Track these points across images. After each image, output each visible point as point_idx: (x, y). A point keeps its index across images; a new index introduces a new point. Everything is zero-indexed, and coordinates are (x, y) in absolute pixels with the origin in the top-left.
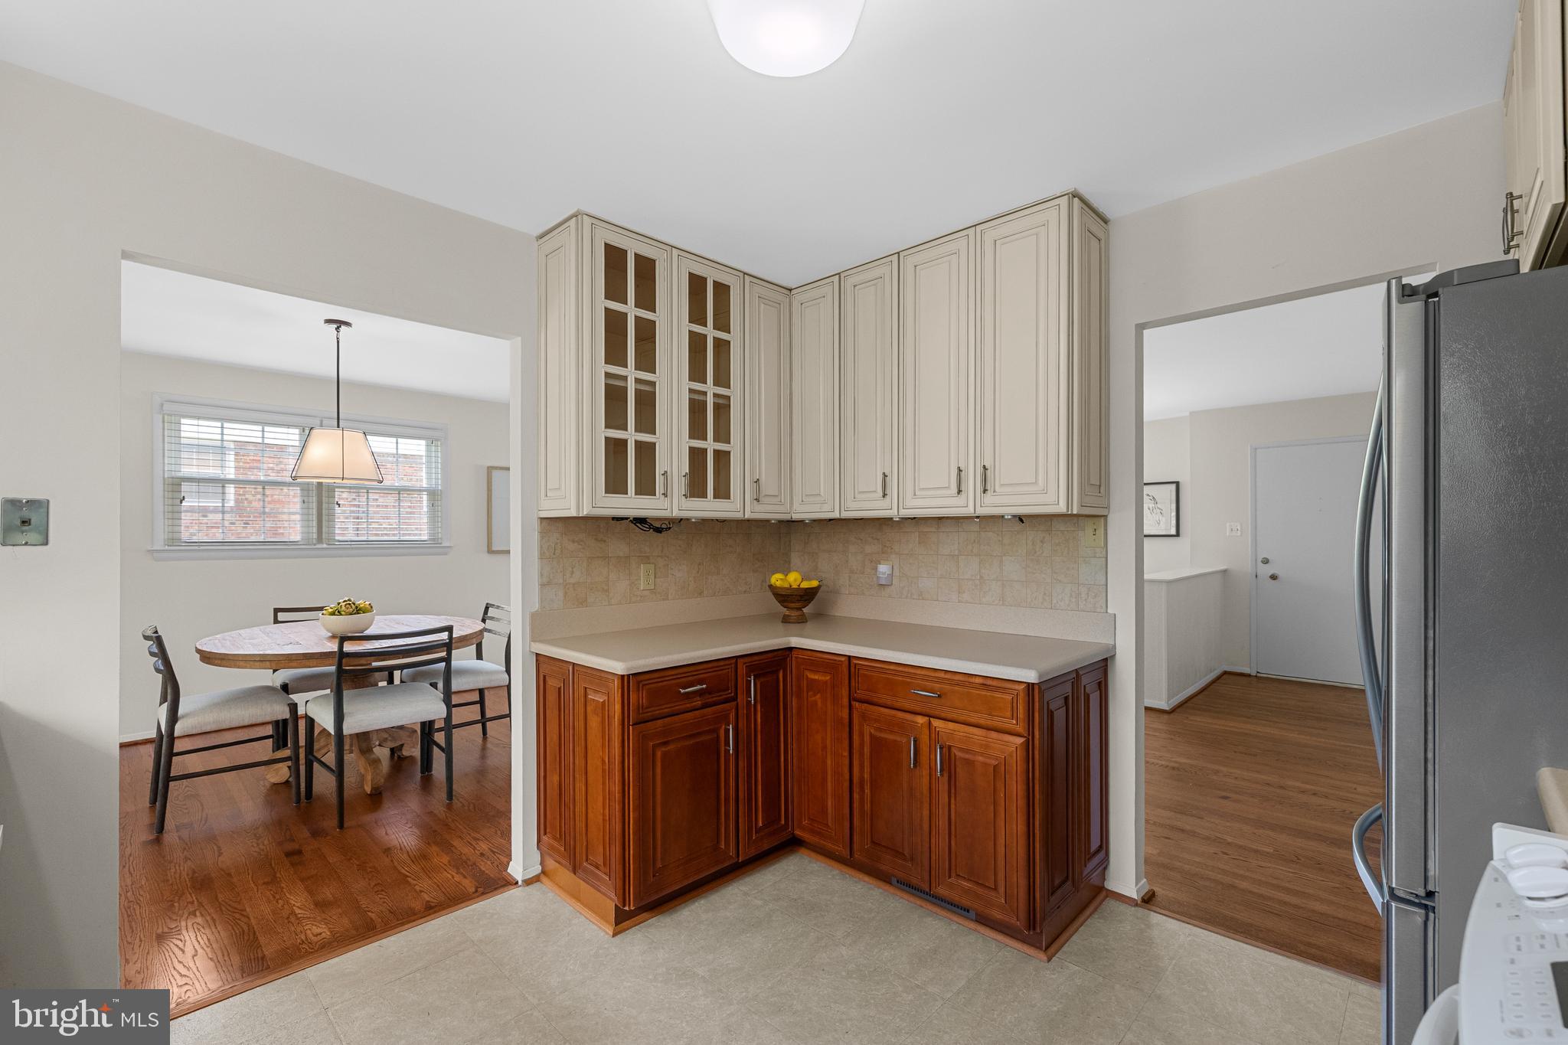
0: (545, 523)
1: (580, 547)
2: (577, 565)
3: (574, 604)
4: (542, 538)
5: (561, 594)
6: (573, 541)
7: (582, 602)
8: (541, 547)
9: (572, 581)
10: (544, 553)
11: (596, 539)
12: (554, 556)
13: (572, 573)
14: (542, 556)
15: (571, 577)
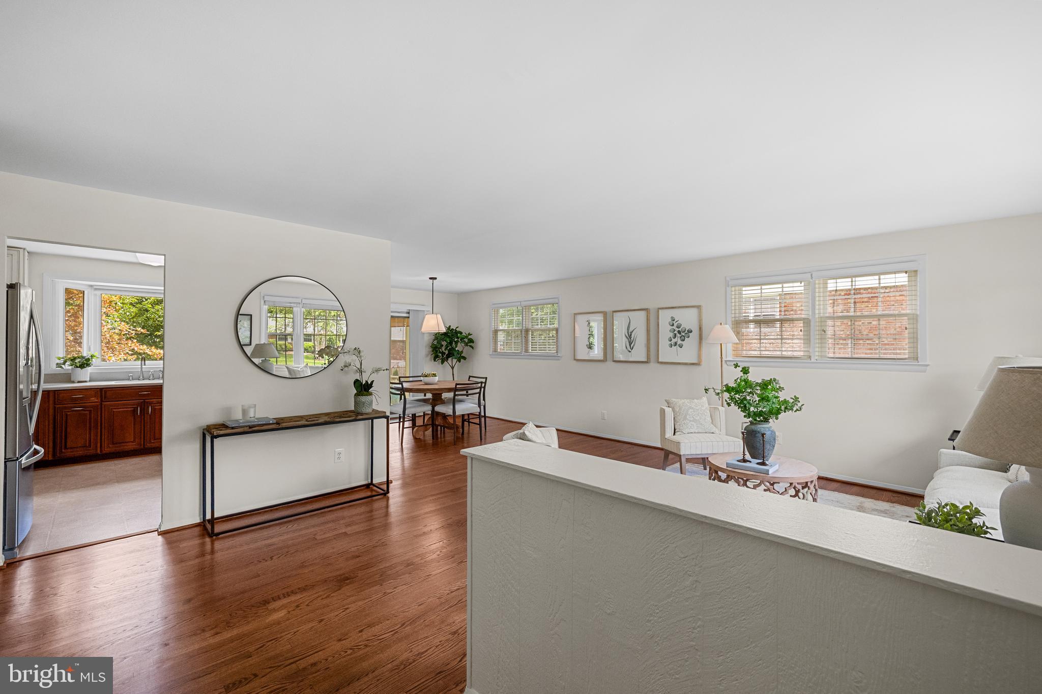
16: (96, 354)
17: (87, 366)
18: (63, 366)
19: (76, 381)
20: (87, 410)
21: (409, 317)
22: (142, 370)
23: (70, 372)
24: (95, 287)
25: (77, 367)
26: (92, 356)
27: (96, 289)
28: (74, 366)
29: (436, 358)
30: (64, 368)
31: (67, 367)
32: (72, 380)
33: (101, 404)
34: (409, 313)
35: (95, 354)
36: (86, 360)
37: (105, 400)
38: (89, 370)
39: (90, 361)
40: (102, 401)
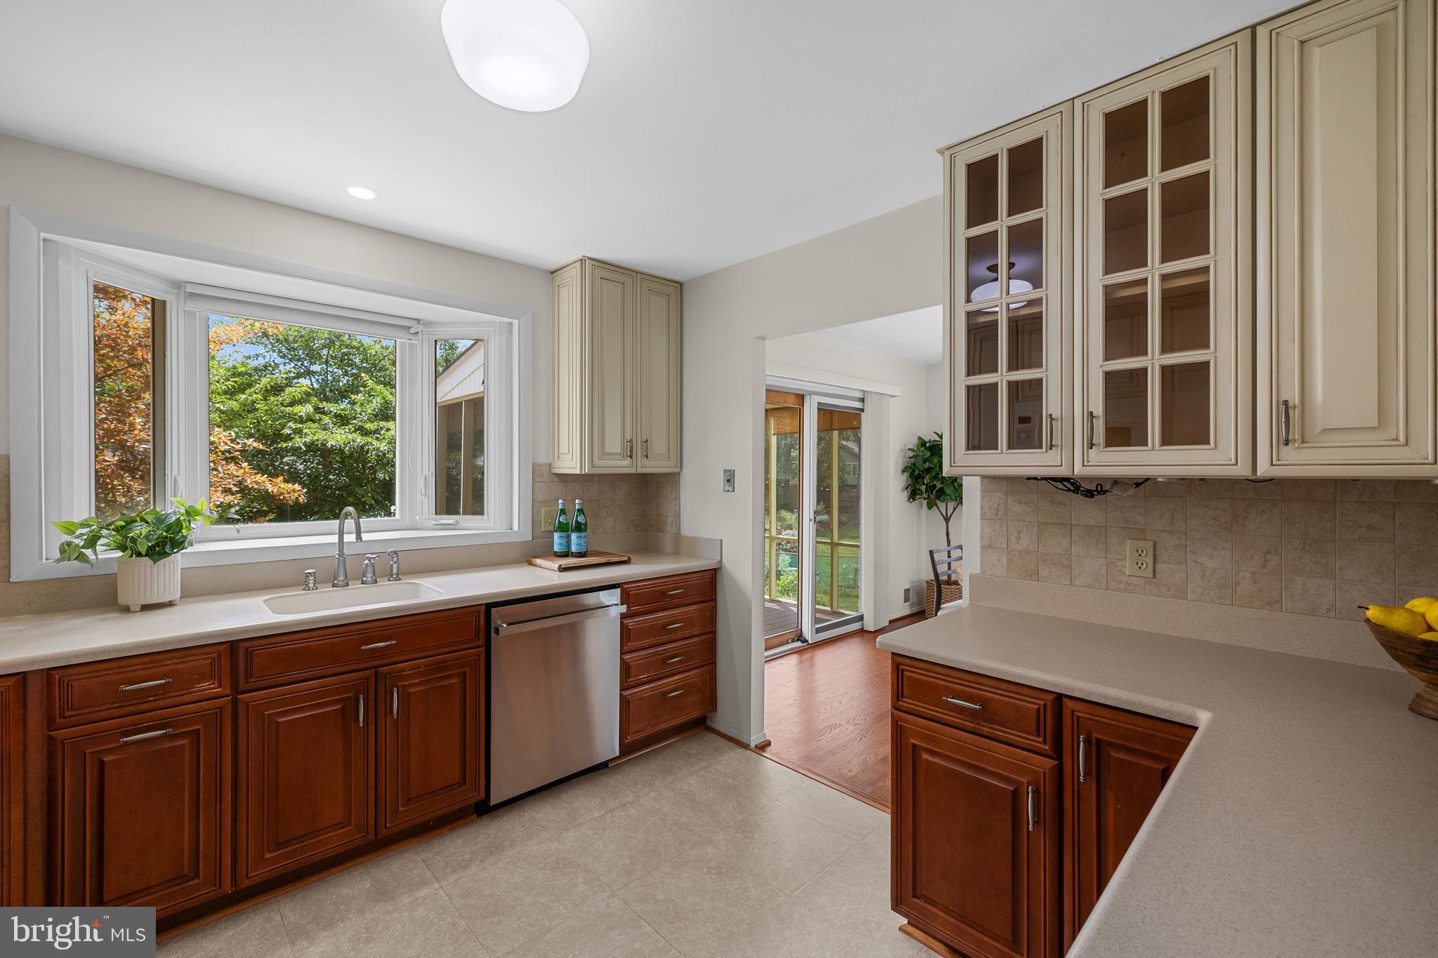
0: (986, 481)
1: (1030, 509)
2: (1025, 530)
3: (1020, 575)
4: (983, 497)
5: (1004, 560)
6: (1020, 503)
7: (1033, 575)
8: (982, 507)
9: (1018, 547)
10: (985, 513)
11: (1053, 502)
12: (997, 518)
13: (1019, 538)
14: (983, 517)
15: (1017, 543)
16: (202, 504)
17: (172, 548)
18: (88, 552)
19: (135, 603)
20: (185, 734)
21: (862, 410)
22: (341, 551)
23: (114, 569)
24: (190, 289)
25: (139, 555)
26: (188, 513)
27: (192, 295)
28: (129, 552)
29: (913, 495)
30: (92, 557)
31: (106, 553)
32: (122, 600)
33: (235, 702)
34: (862, 400)
35: (198, 507)
36: (169, 528)
37: (249, 686)
38: (178, 561)
39: (184, 532)
40: (236, 690)
